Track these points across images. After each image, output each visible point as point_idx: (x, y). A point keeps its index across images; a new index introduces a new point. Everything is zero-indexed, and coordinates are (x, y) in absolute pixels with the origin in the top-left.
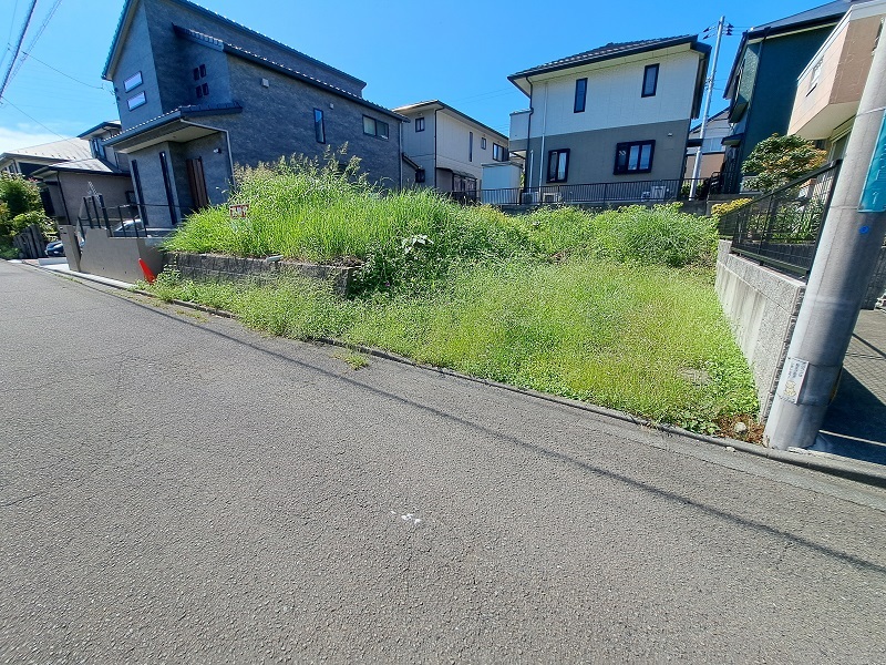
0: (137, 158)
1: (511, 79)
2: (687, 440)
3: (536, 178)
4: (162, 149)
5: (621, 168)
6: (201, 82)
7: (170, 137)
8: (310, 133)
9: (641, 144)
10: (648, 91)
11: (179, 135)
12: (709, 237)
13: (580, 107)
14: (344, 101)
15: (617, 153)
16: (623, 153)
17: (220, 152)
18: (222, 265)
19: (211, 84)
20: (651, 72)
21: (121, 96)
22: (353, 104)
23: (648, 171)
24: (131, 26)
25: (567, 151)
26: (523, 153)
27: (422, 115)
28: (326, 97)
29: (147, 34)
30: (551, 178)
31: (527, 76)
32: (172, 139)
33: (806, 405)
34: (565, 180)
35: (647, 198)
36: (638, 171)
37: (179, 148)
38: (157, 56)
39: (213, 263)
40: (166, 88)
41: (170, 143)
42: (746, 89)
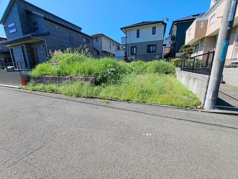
0: (13, 48)
1: (121, 29)
2: (191, 111)
3: (128, 54)
4: (22, 45)
5: (149, 51)
6: (35, 26)
7: (26, 42)
8: (69, 41)
9: (153, 45)
10: (154, 33)
11: (29, 41)
12: (173, 67)
13: (138, 36)
14: (78, 33)
15: (148, 48)
16: (149, 48)
17: (43, 46)
18: (51, 79)
19: (39, 27)
20: (154, 29)
21: (7, 29)
22: (80, 34)
23: (155, 52)
24: (11, 9)
25: (136, 47)
26: (125, 47)
27: (98, 37)
28: (73, 32)
29: (17, 12)
30: (132, 54)
31: (125, 28)
32: (27, 43)
33: (213, 100)
34: (136, 54)
35: (155, 58)
36: (153, 52)
37: (28, 45)
38: (20, 18)
39: (48, 78)
40: (24, 28)
41: (26, 44)
42: (175, 33)
